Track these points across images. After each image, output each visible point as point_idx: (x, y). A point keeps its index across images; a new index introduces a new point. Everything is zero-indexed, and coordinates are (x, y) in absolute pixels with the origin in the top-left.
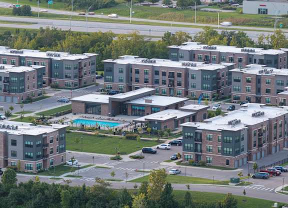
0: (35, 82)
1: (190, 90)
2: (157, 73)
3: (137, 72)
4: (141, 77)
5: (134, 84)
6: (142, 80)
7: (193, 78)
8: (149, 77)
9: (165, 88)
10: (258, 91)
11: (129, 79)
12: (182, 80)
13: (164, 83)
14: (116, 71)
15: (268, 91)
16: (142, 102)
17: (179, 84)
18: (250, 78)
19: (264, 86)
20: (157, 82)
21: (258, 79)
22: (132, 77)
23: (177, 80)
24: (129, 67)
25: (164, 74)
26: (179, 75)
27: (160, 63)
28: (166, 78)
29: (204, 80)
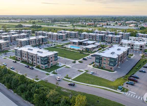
0: (65, 37)
1: (97, 39)
2: (90, 36)
3: (86, 35)
4: (87, 36)
5: (85, 38)
6: (87, 37)
7: (97, 37)
8: (88, 36)
9: (91, 39)
10: (112, 40)
11: (84, 37)
12: (95, 37)
13: (91, 38)
14: (82, 35)
15: (114, 40)
16: (85, 42)
17: (94, 38)
18: (110, 37)
19: (113, 39)
20: (90, 37)
21: (112, 38)
22: (85, 37)
23: (94, 37)
24: (84, 34)
25: (91, 36)
26: (94, 36)
27: (90, 34)
28: (92, 37)
29: (99, 37)
